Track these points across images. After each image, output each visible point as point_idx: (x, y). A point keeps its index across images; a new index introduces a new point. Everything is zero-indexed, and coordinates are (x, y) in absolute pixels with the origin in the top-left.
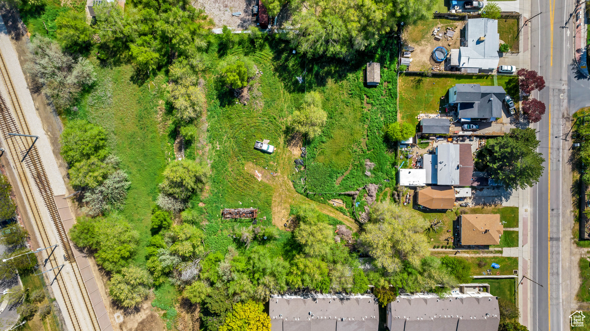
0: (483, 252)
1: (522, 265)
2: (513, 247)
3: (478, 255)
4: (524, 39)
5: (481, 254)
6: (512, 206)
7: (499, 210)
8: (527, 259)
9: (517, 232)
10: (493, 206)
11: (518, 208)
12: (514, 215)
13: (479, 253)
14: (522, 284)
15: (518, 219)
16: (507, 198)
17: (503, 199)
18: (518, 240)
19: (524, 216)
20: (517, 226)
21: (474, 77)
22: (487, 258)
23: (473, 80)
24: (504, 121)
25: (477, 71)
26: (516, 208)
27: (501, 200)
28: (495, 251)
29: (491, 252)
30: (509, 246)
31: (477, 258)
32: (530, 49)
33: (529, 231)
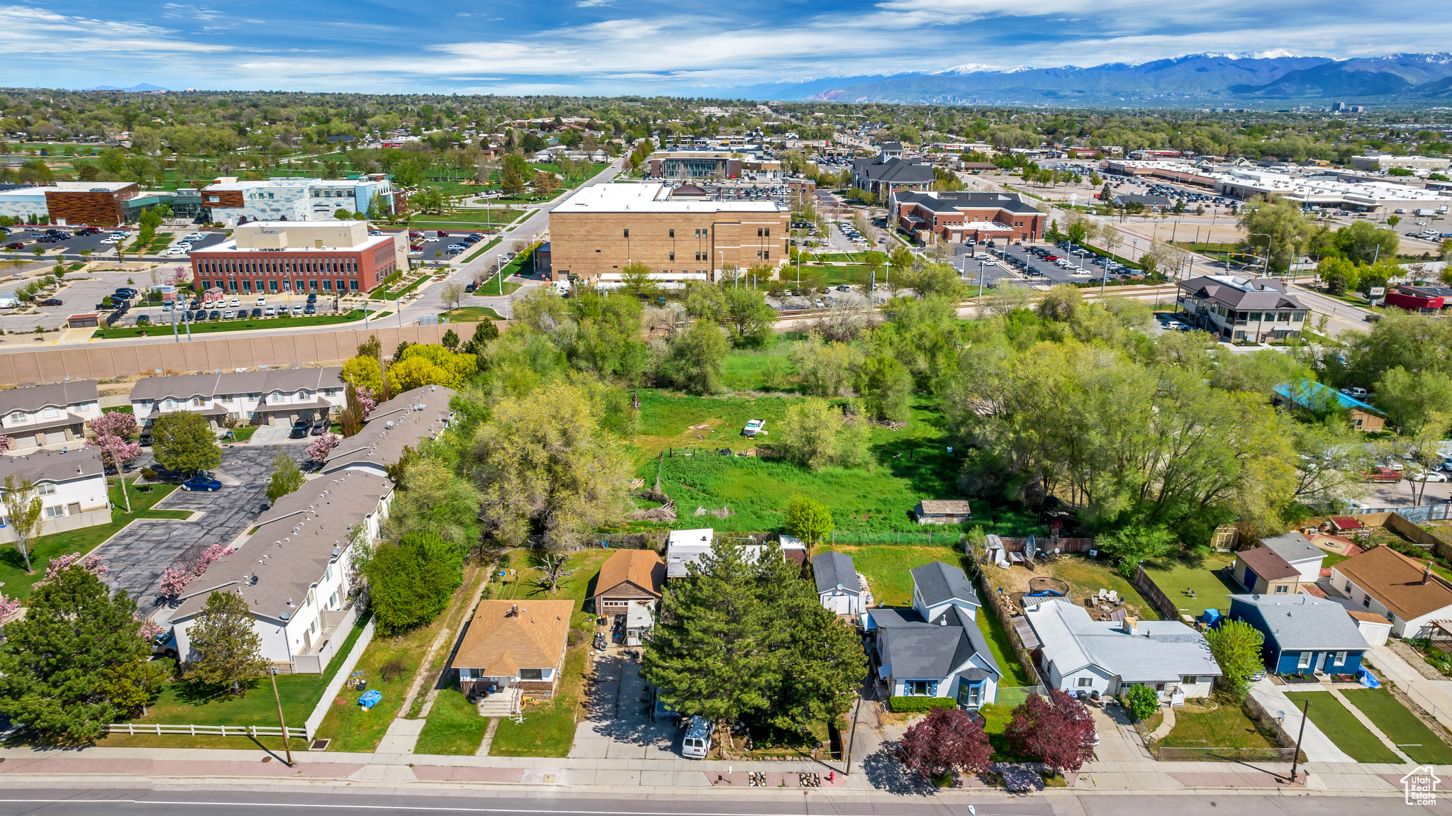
0: (431, 678)
1: (338, 761)
2: (419, 741)
3: (426, 665)
4: (1221, 776)
5: (425, 674)
6: (575, 741)
7: (569, 711)
8: (353, 777)
9: (471, 753)
10: (585, 699)
11: (564, 754)
12: (537, 747)
13: (430, 669)
14: (266, 760)
15: (519, 754)
16: (607, 732)
17: (606, 723)
18: (438, 753)
19: (527, 773)
20: (495, 750)
21: (1015, 666)
22: (409, 685)
23: (1003, 661)
24: (887, 728)
25: (1030, 644)
26: (567, 751)
27: (600, 719)
28: (424, 702)
29: (423, 692)
30: (424, 732)
31: (418, 665)
32: (1192, 792)
33: (466, 787)
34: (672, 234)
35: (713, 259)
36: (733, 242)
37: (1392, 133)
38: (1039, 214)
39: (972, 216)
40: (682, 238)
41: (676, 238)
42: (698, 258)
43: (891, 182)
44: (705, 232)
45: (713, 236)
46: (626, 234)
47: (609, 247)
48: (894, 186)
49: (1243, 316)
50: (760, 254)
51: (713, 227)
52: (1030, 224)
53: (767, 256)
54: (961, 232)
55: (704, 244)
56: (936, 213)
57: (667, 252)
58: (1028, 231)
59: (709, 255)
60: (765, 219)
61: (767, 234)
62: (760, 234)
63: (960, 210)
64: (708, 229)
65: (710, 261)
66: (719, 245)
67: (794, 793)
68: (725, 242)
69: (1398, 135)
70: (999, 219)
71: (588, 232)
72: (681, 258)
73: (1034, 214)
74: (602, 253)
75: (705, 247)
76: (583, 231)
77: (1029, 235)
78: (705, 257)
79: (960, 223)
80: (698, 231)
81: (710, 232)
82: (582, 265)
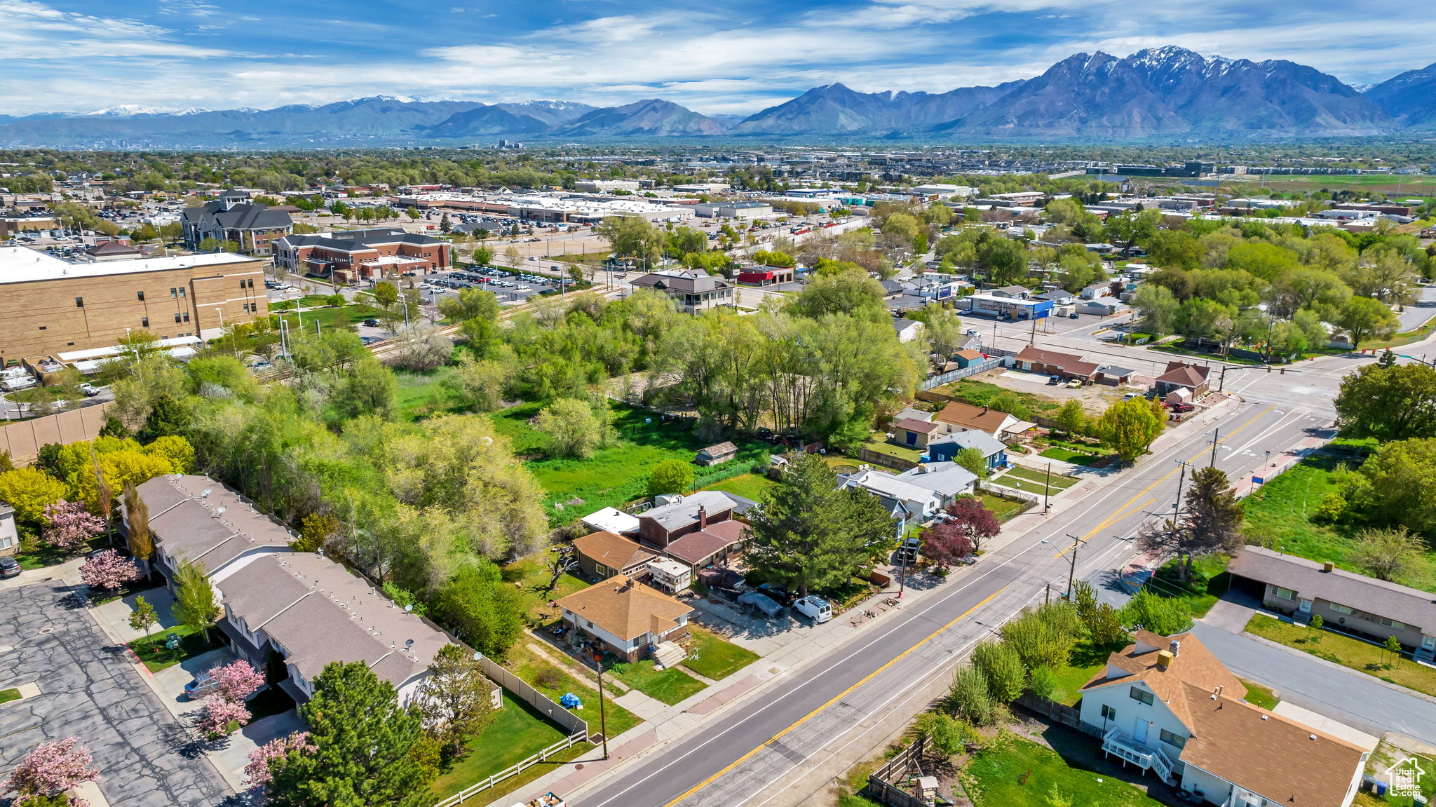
0: (581, 671)
1: (632, 738)
2: (658, 700)
4: (1024, 523)
6: (748, 649)
7: (713, 639)
8: (660, 737)
10: (707, 630)
11: (756, 658)
13: (570, 666)
14: (579, 767)
15: (734, 671)
16: (755, 636)
17: (745, 634)
20: (714, 678)
22: (576, 681)
26: (755, 656)
27: (737, 634)
28: (609, 683)
29: (596, 680)
33: (738, 701)
34: (141, 297)
35: (197, 319)
36: (218, 298)
37: (569, 164)
38: (444, 244)
39: (383, 253)
40: (156, 300)
41: (147, 301)
42: (178, 320)
43: (252, 229)
44: (182, 290)
45: (193, 294)
46: (80, 303)
47: (58, 321)
48: (257, 233)
49: (697, 298)
50: (246, 307)
51: (191, 284)
52: (436, 254)
53: (254, 309)
54: (381, 267)
55: (183, 303)
56: (351, 252)
57: (139, 318)
58: (437, 261)
59: (192, 315)
60: (247, 270)
61: (251, 285)
62: (243, 286)
63: (373, 247)
64: (187, 288)
65: (193, 321)
66: (202, 303)
67: (893, 612)
68: (209, 299)
69: (573, 166)
70: (401, 252)
71: (24, 306)
72: (158, 323)
73: (439, 244)
74: (48, 329)
75: (185, 307)
76: (15, 306)
77: (438, 264)
78: (187, 318)
79: (376, 260)
80: (174, 291)
81: (188, 290)
82: (21, 349)
